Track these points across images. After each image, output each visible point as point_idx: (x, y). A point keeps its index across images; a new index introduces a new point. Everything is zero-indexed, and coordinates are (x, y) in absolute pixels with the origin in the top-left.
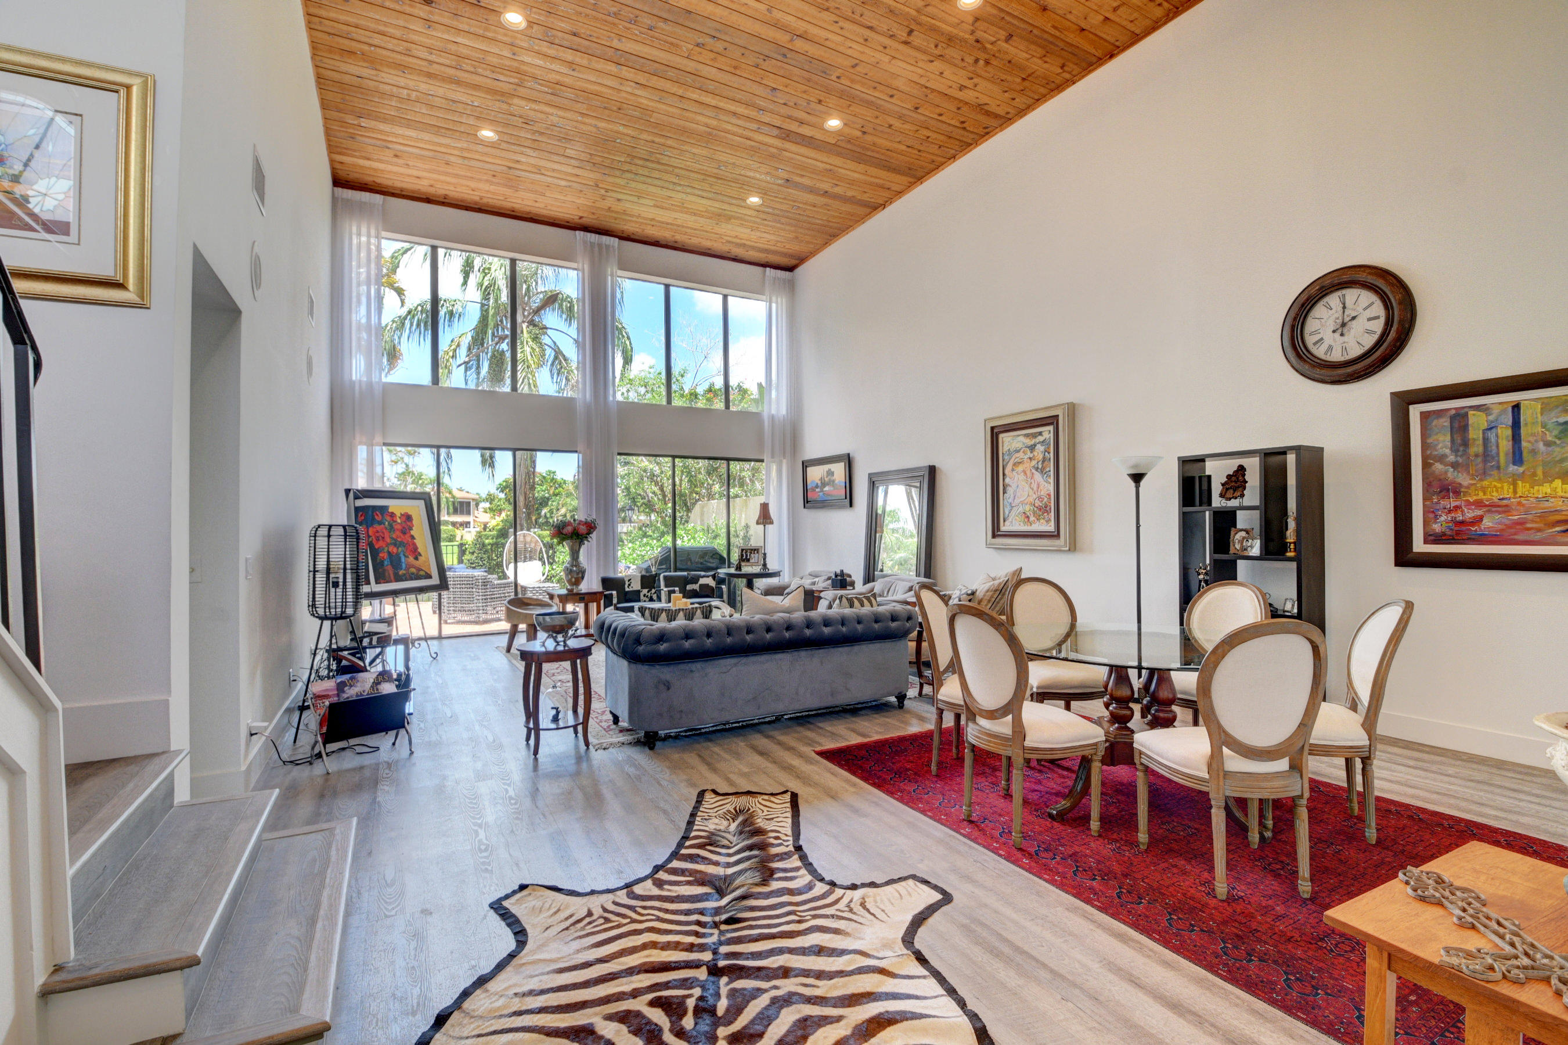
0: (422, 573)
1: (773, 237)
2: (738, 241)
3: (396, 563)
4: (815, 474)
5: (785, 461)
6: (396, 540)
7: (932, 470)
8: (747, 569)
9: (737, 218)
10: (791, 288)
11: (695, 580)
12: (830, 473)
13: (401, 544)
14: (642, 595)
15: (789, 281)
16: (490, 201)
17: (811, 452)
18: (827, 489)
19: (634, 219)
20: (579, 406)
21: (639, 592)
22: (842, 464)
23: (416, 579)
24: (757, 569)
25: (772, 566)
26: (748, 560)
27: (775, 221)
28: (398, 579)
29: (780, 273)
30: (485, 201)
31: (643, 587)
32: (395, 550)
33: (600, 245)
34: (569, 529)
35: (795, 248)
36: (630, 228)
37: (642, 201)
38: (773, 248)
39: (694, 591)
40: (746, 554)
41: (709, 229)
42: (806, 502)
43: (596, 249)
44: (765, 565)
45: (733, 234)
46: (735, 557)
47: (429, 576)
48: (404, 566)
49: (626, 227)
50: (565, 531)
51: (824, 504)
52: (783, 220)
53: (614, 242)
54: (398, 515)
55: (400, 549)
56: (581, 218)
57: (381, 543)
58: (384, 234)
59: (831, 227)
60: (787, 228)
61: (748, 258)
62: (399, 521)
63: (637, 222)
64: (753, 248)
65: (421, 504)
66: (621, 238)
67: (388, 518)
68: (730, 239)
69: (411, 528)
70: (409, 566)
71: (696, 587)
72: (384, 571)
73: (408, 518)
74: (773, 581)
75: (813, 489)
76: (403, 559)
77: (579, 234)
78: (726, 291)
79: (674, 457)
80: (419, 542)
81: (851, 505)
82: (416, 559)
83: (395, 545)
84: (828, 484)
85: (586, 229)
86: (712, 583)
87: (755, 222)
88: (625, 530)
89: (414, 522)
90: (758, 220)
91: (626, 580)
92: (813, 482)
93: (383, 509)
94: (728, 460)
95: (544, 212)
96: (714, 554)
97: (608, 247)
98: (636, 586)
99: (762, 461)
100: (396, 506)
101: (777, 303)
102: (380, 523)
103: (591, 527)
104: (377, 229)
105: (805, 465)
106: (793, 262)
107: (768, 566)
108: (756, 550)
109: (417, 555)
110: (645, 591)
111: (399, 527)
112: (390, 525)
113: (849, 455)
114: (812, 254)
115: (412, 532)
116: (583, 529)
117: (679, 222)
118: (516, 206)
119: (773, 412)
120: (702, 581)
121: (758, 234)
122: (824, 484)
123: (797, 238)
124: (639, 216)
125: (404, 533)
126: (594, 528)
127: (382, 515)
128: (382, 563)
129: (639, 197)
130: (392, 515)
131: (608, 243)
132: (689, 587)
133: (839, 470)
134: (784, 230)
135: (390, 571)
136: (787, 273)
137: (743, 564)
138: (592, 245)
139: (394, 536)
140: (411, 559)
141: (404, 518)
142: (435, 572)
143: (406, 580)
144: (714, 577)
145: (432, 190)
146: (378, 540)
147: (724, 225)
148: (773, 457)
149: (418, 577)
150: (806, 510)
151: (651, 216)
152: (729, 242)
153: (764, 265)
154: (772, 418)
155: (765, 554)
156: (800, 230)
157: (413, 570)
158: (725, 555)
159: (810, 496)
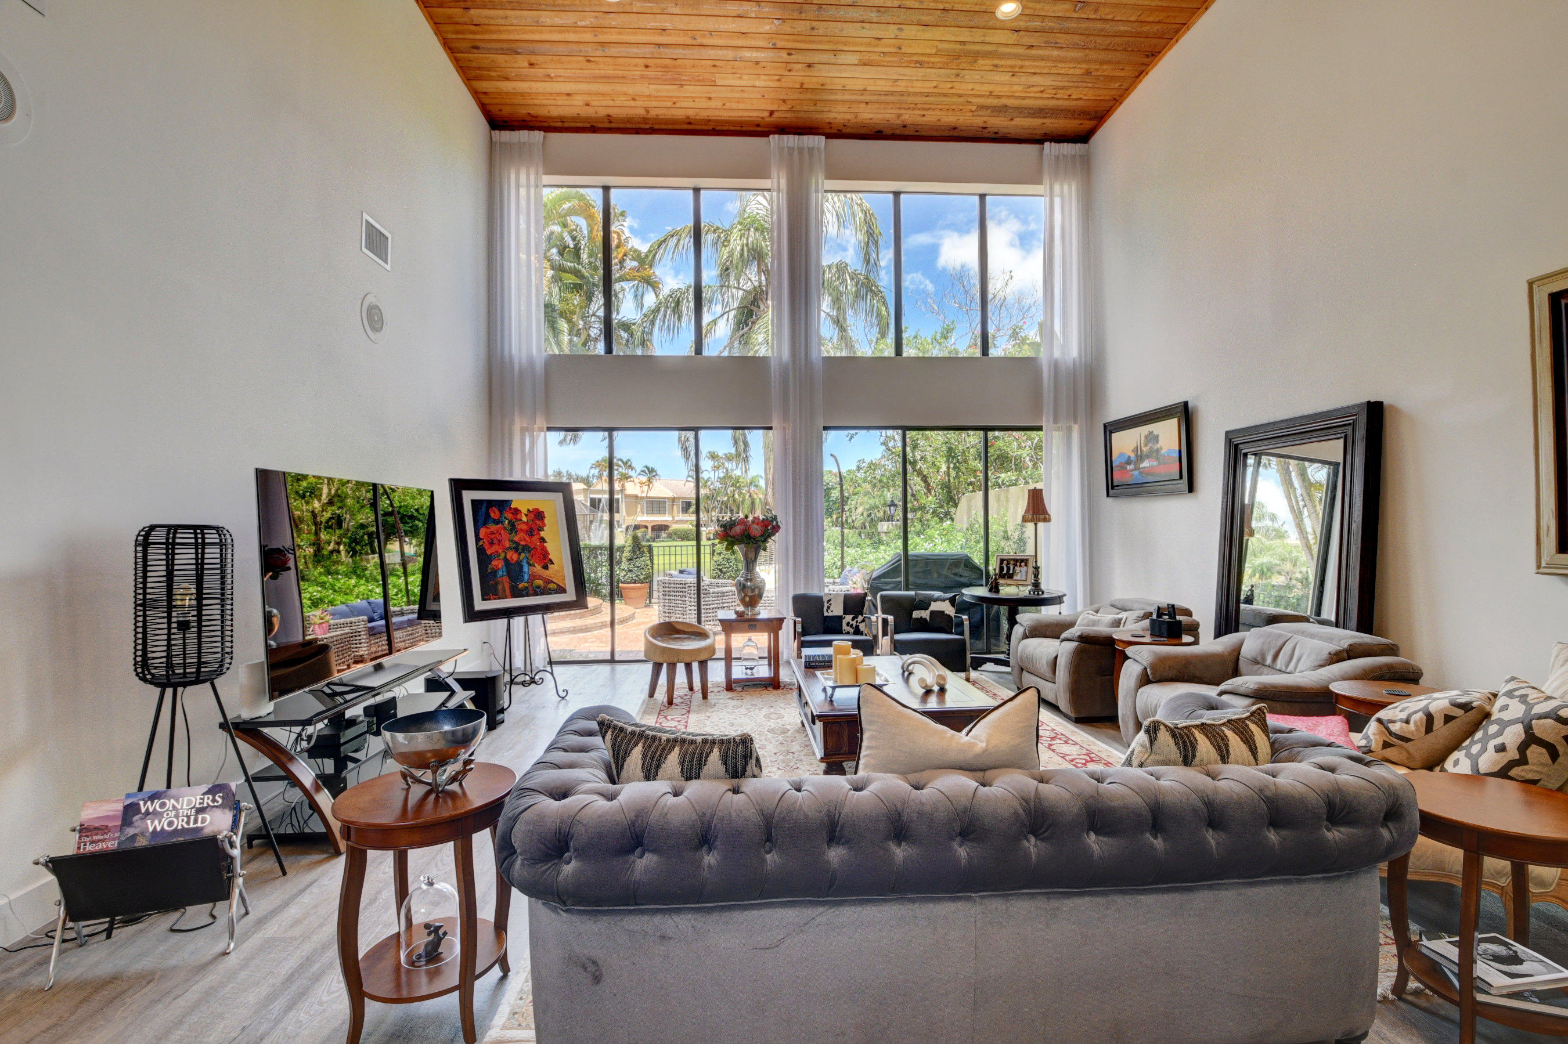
0: (552, 586)
1: (1047, 81)
2: (995, 102)
3: (514, 571)
4: (1125, 442)
5: (1076, 428)
6: (518, 544)
7: (1375, 412)
8: (1008, 590)
9: (986, 55)
10: (1086, 167)
11: (924, 604)
12: (1153, 438)
13: (526, 548)
14: (844, 622)
15: (1082, 157)
16: (660, 112)
17: (1118, 409)
18: (1145, 464)
19: (839, 97)
20: (773, 364)
21: (840, 619)
22: (1175, 421)
23: (542, 594)
24: (1024, 592)
25: (1050, 586)
26: (1011, 576)
27: (1048, 45)
28: (516, 593)
29: (1067, 148)
30: (653, 113)
31: (846, 612)
32: (515, 557)
33: (801, 150)
34: (738, 529)
35: (1085, 95)
36: (838, 114)
37: (843, 58)
38: (1051, 103)
39: (922, 620)
40: (1008, 568)
41: (945, 87)
42: (1112, 487)
43: (796, 153)
44: (1036, 585)
45: (985, 89)
46: (993, 567)
47: (561, 590)
48: (526, 577)
49: (831, 115)
50: (733, 532)
51: (1138, 489)
52: (1063, 39)
53: (819, 141)
54: (524, 511)
55: (523, 555)
56: (772, 113)
57: (495, 548)
58: (547, 179)
59: (1147, 36)
60: (1072, 54)
61: (1013, 133)
62: (524, 519)
63: (844, 102)
64: (1021, 111)
65: (558, 497)
66: (829, 136)
67: (510, 516)
68: (982, 101)
69: (541, 529)
70: (533, 577)
71: (925, 614)
72: (497, 583)
73: (538, 515)
74: (1048, 613)
75: (1122, 467)
76: (526, 569)
77: (774, 138)
78: (983, 188)
79: (905, 429)
80: (550, 546)
81: (1191, 489)
82: (546, 567)
83: (516, 550)
84: (1148, 457)
85: (783, 129)
86: (949, 610)
87: (1016, 56)
88: (885, 529)
89: (546, 521)
90: (1020, 50)
91: (825, 599)
92: (1121, 455)
93: (503, 505)
94: (986, 429)
95: (725, 115)
96: (966, 562)
97: (811, 150)
98: (837, 610)
99: (1039, 429)
100: (521, 501)
101: (1062, 196)
102: (496, 522)
103: (769, 527)
104: (537, 174)
105: (1111, 428)
106: (1088, 124)
107: (1043, 587)
108: (1024, 562)
109: (546, 561)
110: (849, 618)
111: (524, 527)
112: (512, 525)
113: (1186, 404)
114: (1117, 101)
115: (542, 534)
116: (756, 530)
117: (901, 87)
118: (691, 113)
119: (1057, 354)
120: (935, 606)
121: (1024, 79)
122: (1140, 458)
123: (1088, 73)
124: (844, 90)
125: (532, 536)
126: (776, 528)
127: (501, 512)
128: (495, 573)
129: (835, 52)
130: (517, 511)
131: (811, 145)
132: (916, 614)
133: (1168, 432)
134: (1063, 60)
135: (505, 583)
136: (1079, 146)
137: (1001, 581)
138: (791, 149)
139: (516, 539)
140: (538, 568)
141: (532, 516)
142: (570, 584)
143: (528, 595)
144: (952, 601)
145: (590, 112)
146: (492, 544)
147: (968, 75)
148: (1056, 421)
149: (549, 592)
150: (1110, 500)
151: (859, 85)
152: (981, 107)
153: (1038, 140)
154: (1056, 366)
155: (1037, 568)
156: (1093, 55)
157: (539, 582)
158: (983, 567)
159: (1117, 479)
